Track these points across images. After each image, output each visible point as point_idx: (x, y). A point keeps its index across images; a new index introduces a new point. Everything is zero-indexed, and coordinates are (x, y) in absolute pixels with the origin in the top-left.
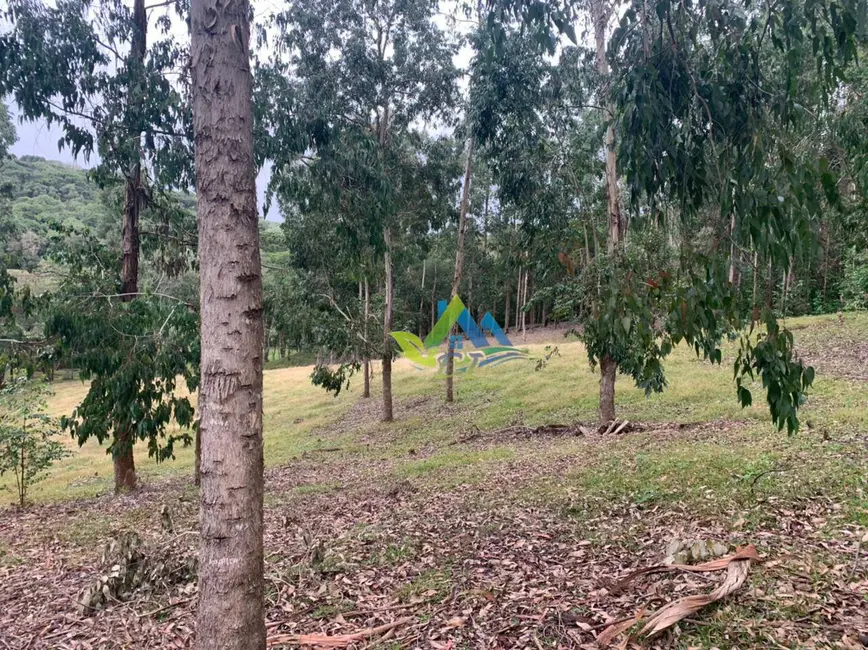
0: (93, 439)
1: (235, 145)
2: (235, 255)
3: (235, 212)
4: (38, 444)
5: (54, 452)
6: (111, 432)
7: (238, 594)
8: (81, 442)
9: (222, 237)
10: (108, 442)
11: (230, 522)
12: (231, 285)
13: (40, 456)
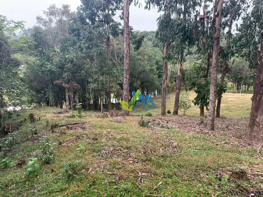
0: (197, 105)
1: (215, 79)
2: (214, 89)
3: (214, 85)
4: (187, 104)
5: (190, 106)
6: (200, 104)
7: (211, 121)
8: (195, 105)
9: (213, 88)
10: (199, 106)
11: (211, 114)
12: (213, 92)
13: (187, 106)
